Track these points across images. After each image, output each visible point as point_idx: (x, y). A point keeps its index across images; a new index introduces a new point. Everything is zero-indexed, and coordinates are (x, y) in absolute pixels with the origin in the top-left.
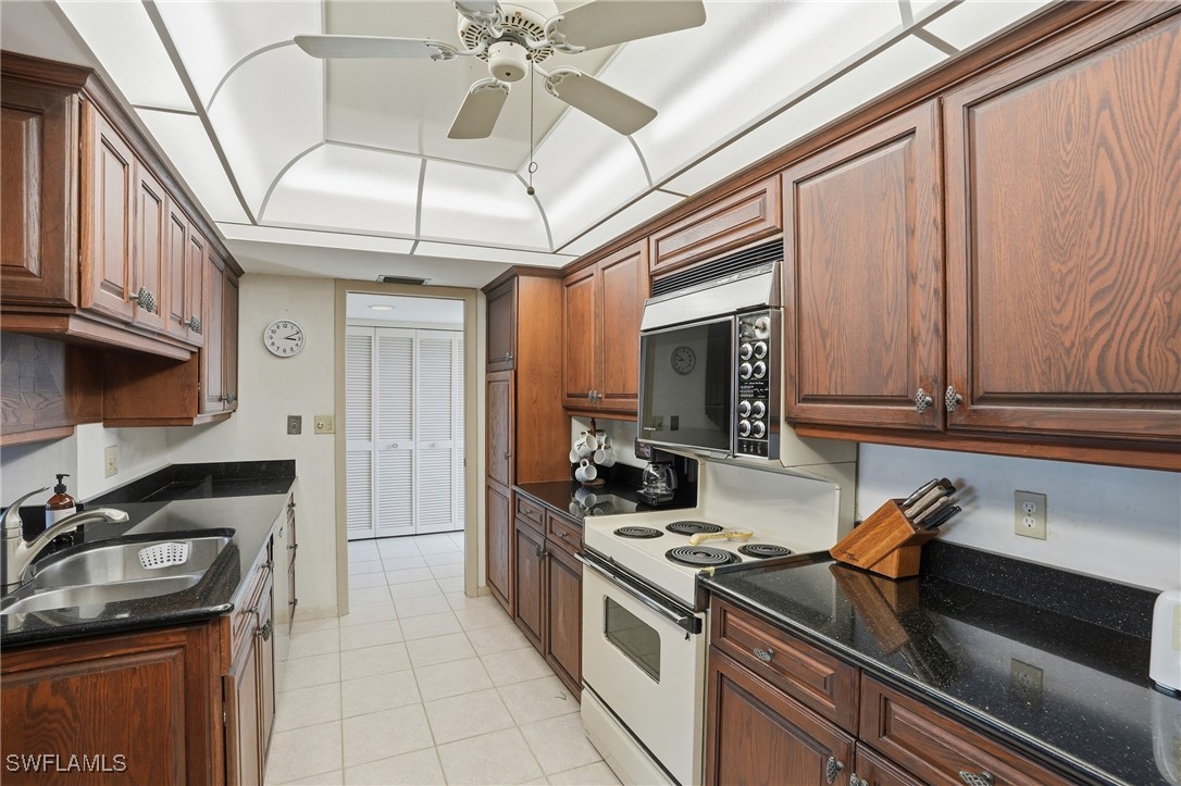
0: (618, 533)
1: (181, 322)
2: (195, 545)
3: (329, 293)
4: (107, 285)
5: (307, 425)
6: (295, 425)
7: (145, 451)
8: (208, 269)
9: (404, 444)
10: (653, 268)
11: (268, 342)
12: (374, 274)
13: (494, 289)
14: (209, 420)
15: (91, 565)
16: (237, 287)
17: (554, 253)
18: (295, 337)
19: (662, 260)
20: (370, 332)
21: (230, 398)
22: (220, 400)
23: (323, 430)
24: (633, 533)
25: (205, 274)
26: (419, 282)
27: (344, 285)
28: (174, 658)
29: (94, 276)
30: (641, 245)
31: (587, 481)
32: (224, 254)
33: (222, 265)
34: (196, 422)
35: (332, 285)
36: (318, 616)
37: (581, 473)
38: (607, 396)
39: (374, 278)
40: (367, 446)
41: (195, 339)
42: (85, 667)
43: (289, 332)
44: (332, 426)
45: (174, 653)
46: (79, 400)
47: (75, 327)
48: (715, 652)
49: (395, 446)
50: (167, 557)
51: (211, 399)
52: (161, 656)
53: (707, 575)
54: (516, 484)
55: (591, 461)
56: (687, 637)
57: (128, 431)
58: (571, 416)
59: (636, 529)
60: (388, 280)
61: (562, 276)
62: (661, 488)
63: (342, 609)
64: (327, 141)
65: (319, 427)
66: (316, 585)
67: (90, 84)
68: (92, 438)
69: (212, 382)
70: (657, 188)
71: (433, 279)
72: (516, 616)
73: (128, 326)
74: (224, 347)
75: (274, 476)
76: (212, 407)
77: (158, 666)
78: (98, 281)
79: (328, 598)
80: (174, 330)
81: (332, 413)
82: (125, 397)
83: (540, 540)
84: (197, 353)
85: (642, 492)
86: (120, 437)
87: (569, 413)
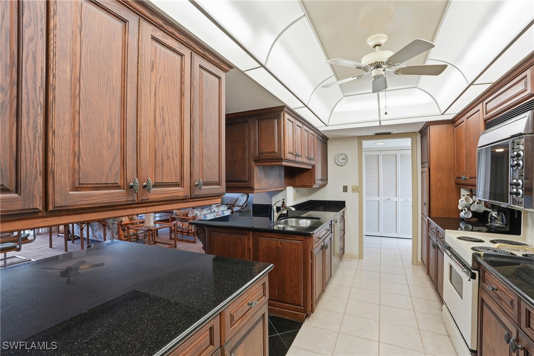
0: (459, 238)
1: (308, 158)
2: (312, 221)
3: (356, 142)
4: (289, 153)
5: (349, 189)
6: (345, 189)
7: (303, 195)
8: (316, 141)
9: (393, 199)
10: (485, 117)
11: (336, 161)
12: (371, 133)
13: (423, 131)
14: (318, 186)
15: (289, 222)
16: (327, 144)
17: (443, 114)
18: (346, 158)
19: (489, 112)
20: (378, 153)
21: (325, 179)
22: (321, 180)
23: (355, 191)
24: (467, 239)
25: (315, 143)
26: (389, 133)
27: (361, 138)
28: (301, 243)
29: (287, 151)
30: (480, 107)
31: (467, 219)
32: (322, 135)
33: (321, 138)
34: (314, 187)
35: (357, 139)
36: (352, 257)
37: (462, 214)
38: (470, 178)
39: (372, 134)
40: (377, 199)
41: (312, 162)
42: (285, 240)
43: (343, 157)
44: (358, 189)
45: (302, 242)
46: (287, 180)
47: (284, 163)
48: (480, 288)
49: (389, 199)
50: (305, 223)
51: (318, 180)
52: (298, 242)
53: (479, 255)
54: (430, 217)
55: (469, 209)
56: (469, 280)
57: (299, 189)
58: (460, 188)
59: (468, 238)
60: (377, 134)
61: (453, 122)
62: (498, 224)
63: (361, 256)
64: (345, 96)
65: (353, 190)
66: (351, 246)
67: (285, 109)
68: (290, 190)
69: (318, 174)
70: (472, 84)
71: (394, 131)
72: (428, 273)
73: (294, 162)
74: (322, 164)
75: (338, 206)
76: (318, 183)
77: (298, 244)
78: (288, 152)
79: (356, 252)
80: (306, 161)
81: (358, 185)
82: (297, 179)
83: (435, 241)
84: (314, 166)
85: (488, 225)
86: (297, 190)
87: (459, 186)
